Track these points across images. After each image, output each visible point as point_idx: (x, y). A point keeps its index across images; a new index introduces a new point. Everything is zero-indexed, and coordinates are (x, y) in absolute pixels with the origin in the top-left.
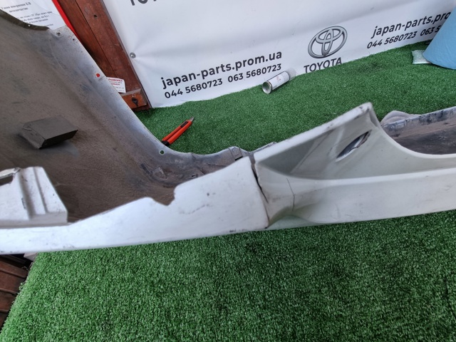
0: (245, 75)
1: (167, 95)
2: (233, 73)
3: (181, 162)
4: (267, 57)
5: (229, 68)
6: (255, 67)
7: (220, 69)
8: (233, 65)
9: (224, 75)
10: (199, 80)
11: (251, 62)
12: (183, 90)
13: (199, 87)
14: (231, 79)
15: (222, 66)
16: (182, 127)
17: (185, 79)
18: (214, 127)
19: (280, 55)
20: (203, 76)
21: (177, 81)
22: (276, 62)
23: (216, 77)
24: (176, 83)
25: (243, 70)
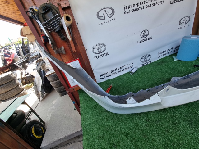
0: (123, 70)
1: (101, 79)
2: (119, 70)
3: (114, 98)
4: (129, 65)
5: (118, 69)
6: (126, 67)
7: (116, 70)
8: (120, 68)
9: (117, 71)
10: (110, 73)
11: (124, 66)
12: (106, 77)
13: (110, 75)
14: (119, 72)
15: (117, 69)
16: (109, 88)
17: (106, 73)
18: (119, 87)
19: (132, 63)
20: (111, 72)
21: (104, 74)
22: (132, 65)
23: (115, 72)
24: (104, 75)
25: (122, 69)
